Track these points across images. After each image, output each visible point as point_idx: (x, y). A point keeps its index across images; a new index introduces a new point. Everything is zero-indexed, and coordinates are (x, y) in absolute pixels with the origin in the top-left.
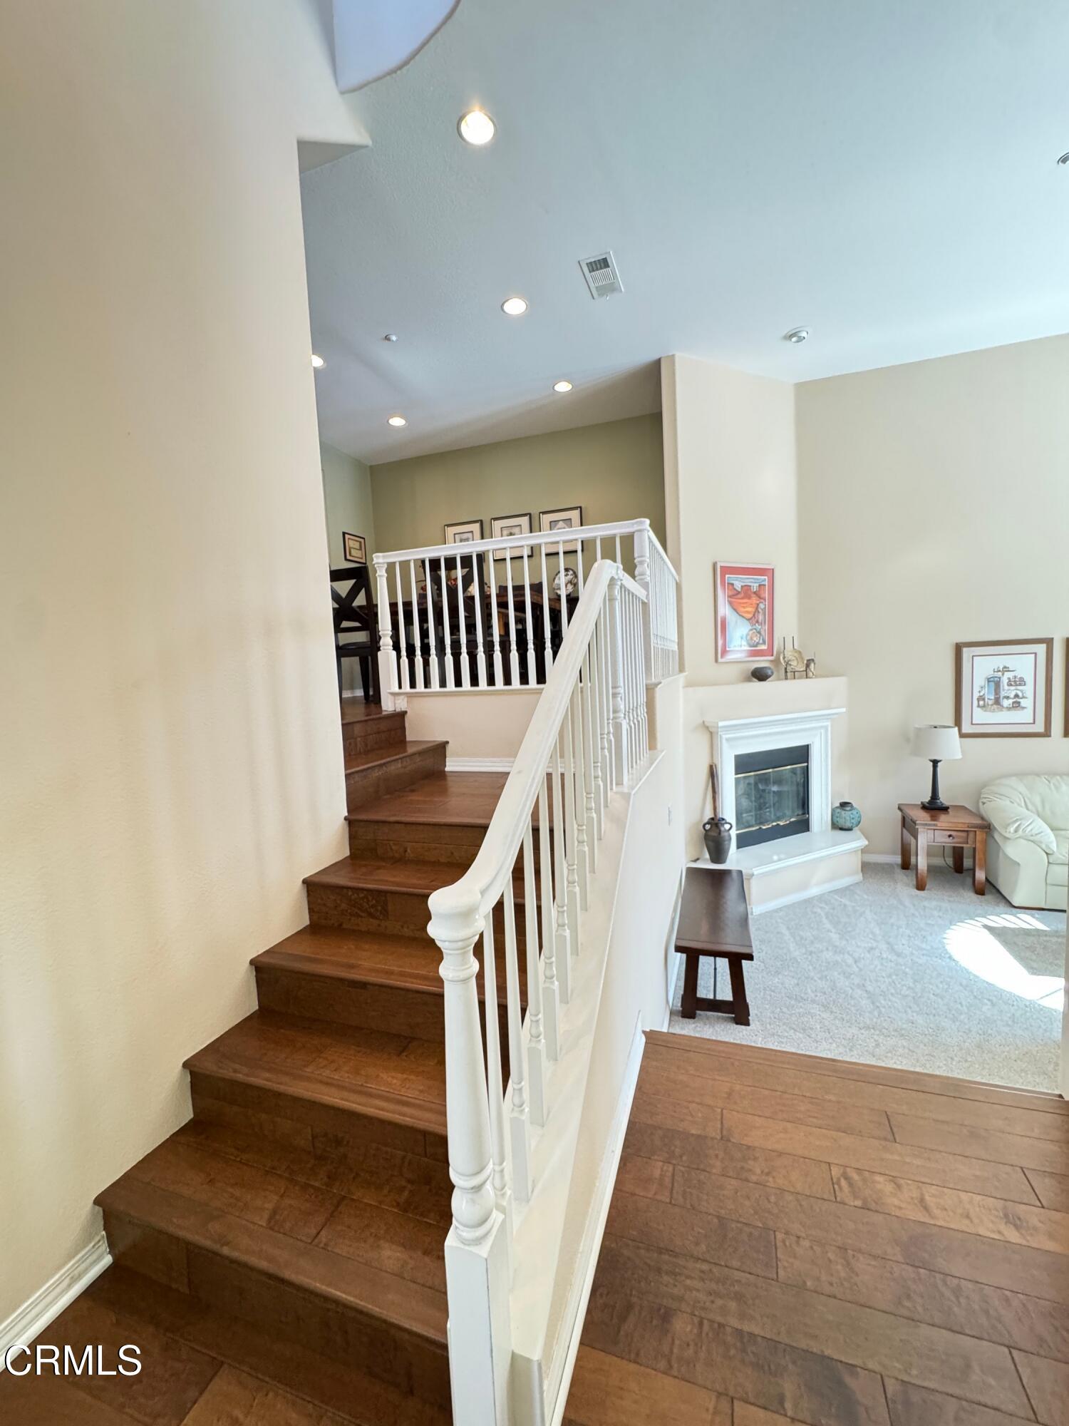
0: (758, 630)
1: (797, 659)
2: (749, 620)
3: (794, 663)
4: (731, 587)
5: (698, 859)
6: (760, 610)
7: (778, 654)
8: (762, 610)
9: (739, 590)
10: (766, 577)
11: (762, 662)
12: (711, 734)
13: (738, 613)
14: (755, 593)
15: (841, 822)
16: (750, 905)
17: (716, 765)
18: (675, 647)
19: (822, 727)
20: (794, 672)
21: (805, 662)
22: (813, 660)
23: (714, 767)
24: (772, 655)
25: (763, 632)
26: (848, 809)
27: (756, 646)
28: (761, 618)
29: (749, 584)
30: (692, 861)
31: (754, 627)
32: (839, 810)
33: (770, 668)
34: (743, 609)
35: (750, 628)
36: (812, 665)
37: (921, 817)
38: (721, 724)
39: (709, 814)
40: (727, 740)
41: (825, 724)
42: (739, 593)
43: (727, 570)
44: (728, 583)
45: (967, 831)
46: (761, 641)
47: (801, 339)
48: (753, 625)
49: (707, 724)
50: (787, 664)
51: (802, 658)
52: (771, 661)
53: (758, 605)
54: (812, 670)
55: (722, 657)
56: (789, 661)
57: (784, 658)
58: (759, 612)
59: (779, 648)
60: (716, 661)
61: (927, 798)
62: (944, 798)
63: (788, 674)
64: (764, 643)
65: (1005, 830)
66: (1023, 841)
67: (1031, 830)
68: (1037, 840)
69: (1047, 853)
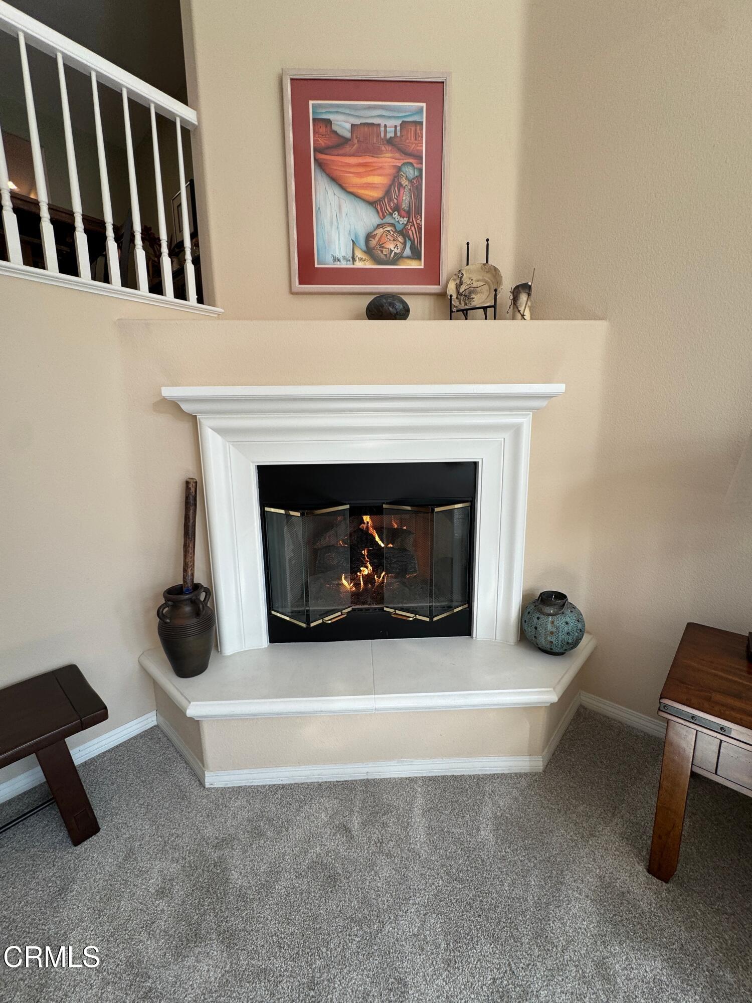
0: (399, 227)
2: (373, 203)
4: (322, 130)
6: (404, 182)
8: (411, 181)
9: (348, 135)
10: (424, 105)
12: (192, 417)
13: (342, 187)
14: (390, 142)
24: (438, 284)
25: (412, 232)
27: (394, 262)
28: (405, 198)
29: (376, 121)
31: (388, 219)
35: (377, 221)
42: (346, 141)
43: (310, 88)
44: (313, 119)
46: (408, 252)
48: (382, 215)
53: (399, 169)
55: (302, 281)
58: (401, 185)
59: (452, 267)
64: (416, 255)
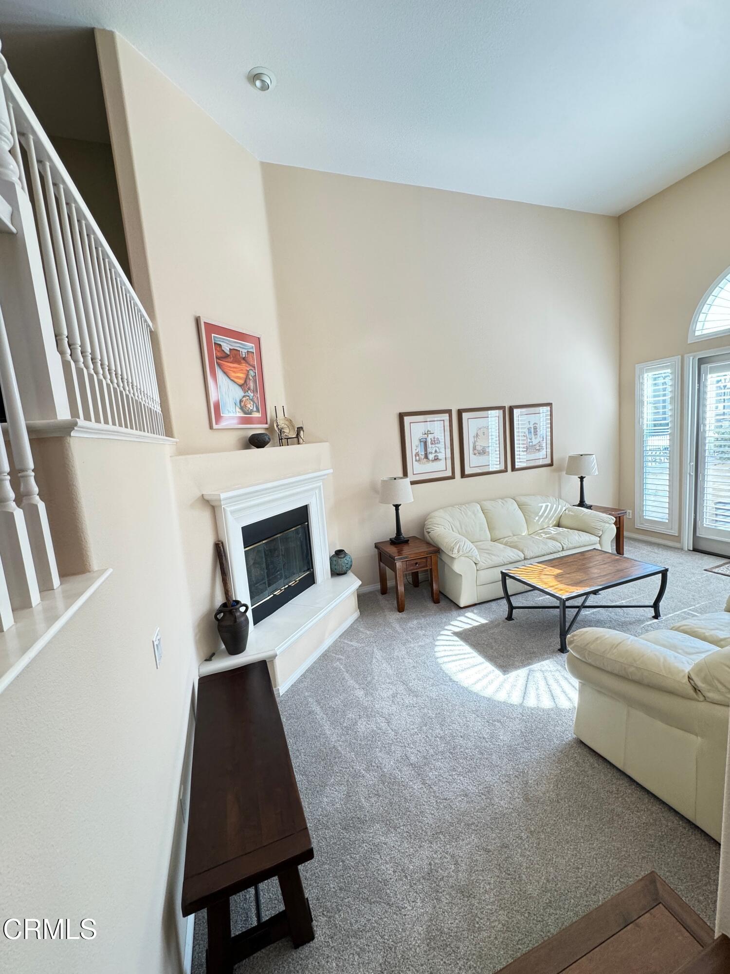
0: (251, 397)
1: (288, 427)
2: (241, 386)
3: (287, 431)
5: (213, 654)
6: (251, 377)
7: (272, 421)
8: (253, 377)
11: (258, 429)
12: (212, 507)
13: (228, 376)
15: (339, 569)
16: (276, 687)
17: (222, 543)
18: (158, 409)
19: (315, 488)
20: (287, 439)
21: (296, 429)
22: (302, 428)
23: (221, 545)
24: (267, 424)
25: (255, 400)
26: (342, 556)
27: (250, 413)
28: (252, 385)
30: (206, 660)
31: (247, 394)
32: (335, 559)
33: (266, 435)
34: (233, 374)
35: (243, 394)
36: (302, 432)
37: (392, 550)
38: (223, 496)
39: (220, 600)
40: (232, 512)
41: (318, 484)
43: (212, 328)
44: (214, 343)
45: (426, 557)
47: (265, 87)
48: (244, 391)
49: (206, 498)
50: (281, 431)
51: (293, 426)
52: (266, 429)
53: (248, 371)
54: (302, 437)
55: (216, 424)
56: (282, 428)
57: (277, 426)
58: (249, 379)
59: (271, 416)
60: (211, 427)
61: (393, 535)
62: (405, 533)
63: (283, 441)
64: (258, 411)
65: (451, 552)
66: (463, 558)
67: (466, 549)
68: (470, 555)
69: (476, 564)
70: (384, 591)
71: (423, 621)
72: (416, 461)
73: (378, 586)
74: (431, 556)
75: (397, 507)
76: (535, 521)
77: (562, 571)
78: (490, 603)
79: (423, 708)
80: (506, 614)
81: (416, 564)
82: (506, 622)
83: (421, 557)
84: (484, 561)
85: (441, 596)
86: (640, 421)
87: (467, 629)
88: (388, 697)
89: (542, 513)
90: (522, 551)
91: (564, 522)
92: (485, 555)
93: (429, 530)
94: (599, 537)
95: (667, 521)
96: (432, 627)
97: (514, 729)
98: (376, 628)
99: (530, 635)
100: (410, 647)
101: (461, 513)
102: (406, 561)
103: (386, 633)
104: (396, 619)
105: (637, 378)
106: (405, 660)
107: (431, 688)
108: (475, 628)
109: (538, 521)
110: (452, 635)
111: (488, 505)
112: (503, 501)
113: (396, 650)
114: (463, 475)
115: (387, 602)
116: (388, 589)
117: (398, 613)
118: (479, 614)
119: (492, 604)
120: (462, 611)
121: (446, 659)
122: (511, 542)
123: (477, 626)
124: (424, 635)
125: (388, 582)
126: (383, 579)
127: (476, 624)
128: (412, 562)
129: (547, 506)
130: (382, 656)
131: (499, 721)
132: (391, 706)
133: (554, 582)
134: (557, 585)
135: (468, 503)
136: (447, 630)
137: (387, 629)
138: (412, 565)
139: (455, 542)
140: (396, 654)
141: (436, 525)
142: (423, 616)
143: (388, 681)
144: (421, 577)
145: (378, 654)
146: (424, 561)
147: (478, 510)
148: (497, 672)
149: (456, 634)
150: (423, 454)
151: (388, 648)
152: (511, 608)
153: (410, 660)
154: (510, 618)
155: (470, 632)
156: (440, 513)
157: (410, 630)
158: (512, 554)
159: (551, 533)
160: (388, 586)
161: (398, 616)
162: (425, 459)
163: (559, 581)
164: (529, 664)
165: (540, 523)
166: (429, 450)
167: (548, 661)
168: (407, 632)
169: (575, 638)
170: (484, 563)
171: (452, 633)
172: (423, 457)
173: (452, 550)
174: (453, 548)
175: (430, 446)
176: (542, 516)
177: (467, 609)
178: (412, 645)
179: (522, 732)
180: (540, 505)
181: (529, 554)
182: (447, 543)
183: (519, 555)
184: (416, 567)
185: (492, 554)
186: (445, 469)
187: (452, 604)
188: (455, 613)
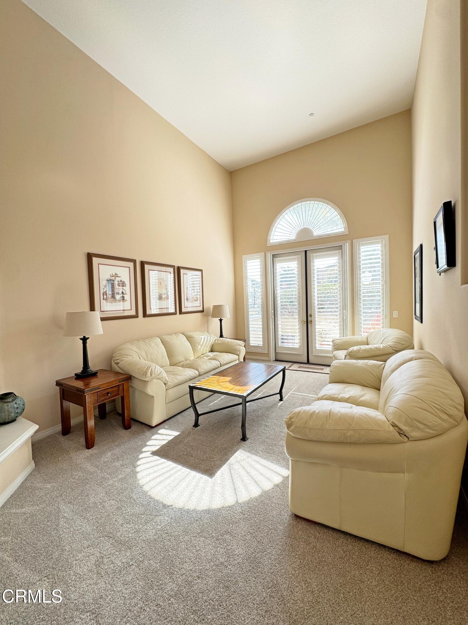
26: (10, 400)
37: (79, 384)
45: (118, 385)
65: (144, 376)
66: (155, 380)
67: (157, 372)
68: (161, 377)
69: (165, 384)
70: (66, 430)
71: (117, 451)
72: (104, 299)
73: (59, 427)
74: (123, 384)
75: (84, 340)
76: (199, 348)
77: (231, 378)
78: (176, 417)
79: (142, 562)
80: (193, 423)
81: (108, 393)
82: (194, 430)
83: (113, 386)
84: (172, 381)
85: (132, 422)
86: (246, 287)
87: (164, 445)
88: (91, 571)
89: (202, 343)
90: (197, 370)
91: (215, 348)
92: (171, 376)
93: (118, 361)
94: (238, 355)
95: (262, 345)
96: (129, 454)
97: (243, 534)
98: (61, 476)
99: (217, 434)
100: (109, 485)
101: (146, 345)
102: (97, 392)
103: (74, 479)
104: (85, 458)
105: (243, 263)
106: (106, 505)
107: (145, 527)
108: (170, 442)
109: (200, 348)
110: (152, 455)
111: (166, 338)
112: (176, 335)
113: (91, 495)
114: (145, 315)
115: (71, 442)
116: (71, 427)
117: (87, 450)
118: (171, 428)
119: (178, 417)
120: (154, 430)
121: (152, 484)
122: (187, 364)
123: (172, 440)
124: (122, 465)
125: (71, 420)
126: (65, 418)
127: (171, 438)
128: (104, 393)
129: (205, 338)
130: (73, 511)
131: (227, 532)
132: (96, 584)
133: (231, 386)
134: (234, 387)
135: (151, 338)
136: (145, 452)
137: (75, 474)
138: (104, 395)
139: (147, 367)
140: (92, 500)
141: (125, 356)
142: (116, 445)
143: (86, 543)
144: (108, 408)
145: (66, 510)
146: (116, 389)
147: (159, 342)
148: (205, 477)
149: (154, 453)
150: (111, 293)
151: (79, 498)
152: (198, 415)
153: (111, 501)
154: (196, 425)
155: (167, 448)
156: (129, 346)
157: (105, 464)
158: (191, 373)
159: (210, 356)
160: (72, 425)
161: (87, 454)
162: (112, 299)
163: (234, 385)
164: (227, 460)
165: (201, 350)
166: (116, 291)
167: (238, 451)
168: (102, 469)
169: (292, 420)
170: (172, 383)
171: (151, 454)
172: (110, 296)
173: (145, 374)
174: (146, 372)
175: (117, 287)
176: (202, 345)
177: (158, 427)
178: (111, 482)
179: (251, 533)
180: (200, 337)
181: (202, 371)
182: (139, 369)
183: (196, 373)
184: (107, 397)
185: (177, 375)
186: (130, 309)
187: (144, 426)
188: (148, 433)
